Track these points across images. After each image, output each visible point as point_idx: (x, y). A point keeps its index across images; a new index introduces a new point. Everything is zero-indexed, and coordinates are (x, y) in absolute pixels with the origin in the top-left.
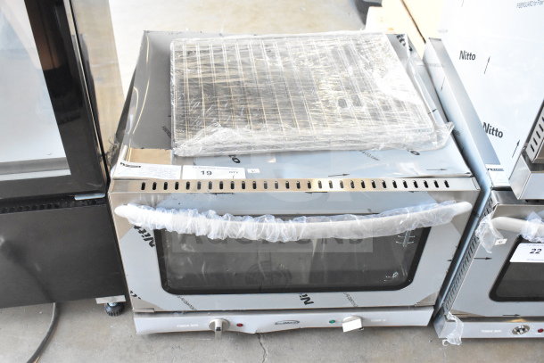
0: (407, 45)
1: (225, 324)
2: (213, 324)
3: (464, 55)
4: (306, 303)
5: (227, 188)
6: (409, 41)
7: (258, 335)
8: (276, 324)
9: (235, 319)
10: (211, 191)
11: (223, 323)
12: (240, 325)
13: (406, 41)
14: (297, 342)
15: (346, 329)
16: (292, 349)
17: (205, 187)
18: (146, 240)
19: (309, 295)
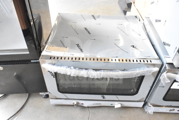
0: (138, 19)
1: (78, 103)
2: (74, 103)
3: (156, 21)
4: (103, 98)
5: (77, 60)
6: (139, 18)
7: (88, 107)
8: (94, 104)
9: (81, 102)
10: (72, 60)
11: (77, 103)
12: (82, 104)
13: (138, 18)
14: (100, 110)
15: (115, 107)
16: (98, 112)
17: (70, 59)
18: (52, 75)
19: (104, 96)
